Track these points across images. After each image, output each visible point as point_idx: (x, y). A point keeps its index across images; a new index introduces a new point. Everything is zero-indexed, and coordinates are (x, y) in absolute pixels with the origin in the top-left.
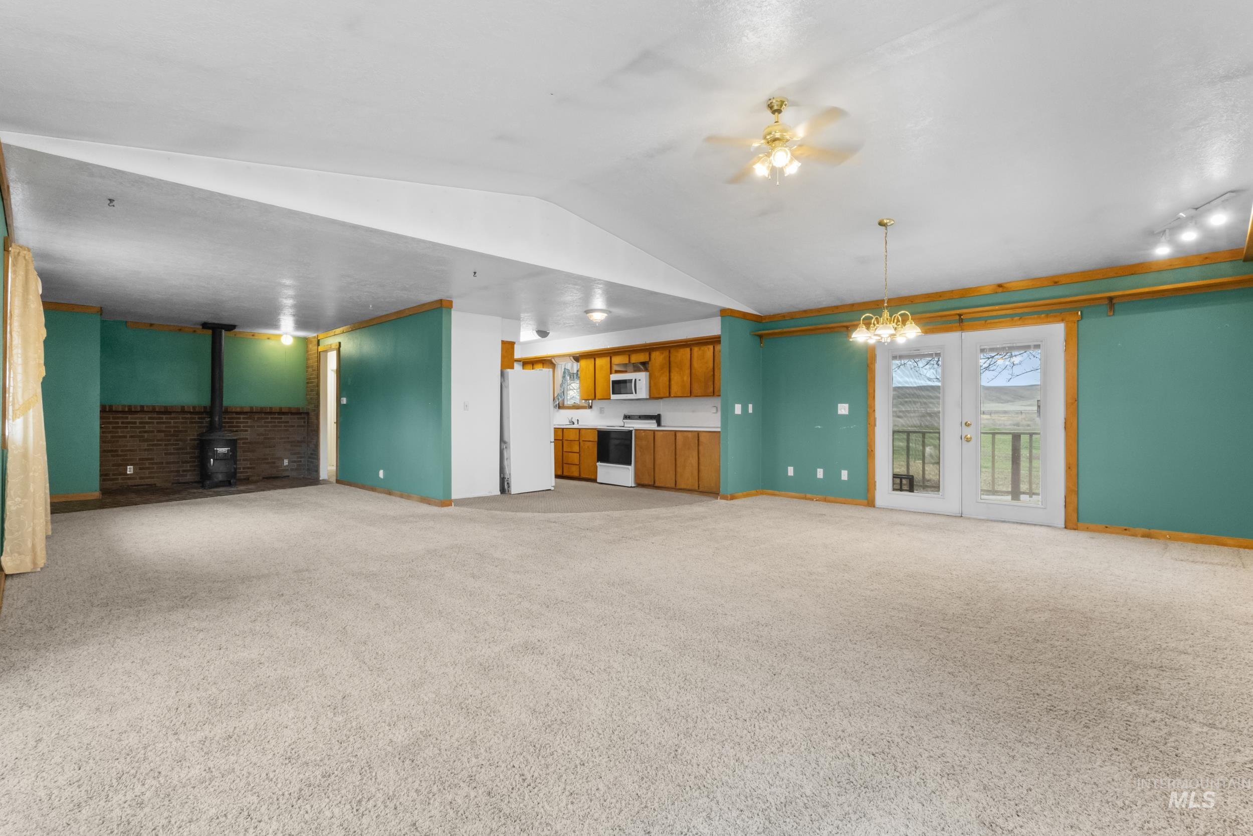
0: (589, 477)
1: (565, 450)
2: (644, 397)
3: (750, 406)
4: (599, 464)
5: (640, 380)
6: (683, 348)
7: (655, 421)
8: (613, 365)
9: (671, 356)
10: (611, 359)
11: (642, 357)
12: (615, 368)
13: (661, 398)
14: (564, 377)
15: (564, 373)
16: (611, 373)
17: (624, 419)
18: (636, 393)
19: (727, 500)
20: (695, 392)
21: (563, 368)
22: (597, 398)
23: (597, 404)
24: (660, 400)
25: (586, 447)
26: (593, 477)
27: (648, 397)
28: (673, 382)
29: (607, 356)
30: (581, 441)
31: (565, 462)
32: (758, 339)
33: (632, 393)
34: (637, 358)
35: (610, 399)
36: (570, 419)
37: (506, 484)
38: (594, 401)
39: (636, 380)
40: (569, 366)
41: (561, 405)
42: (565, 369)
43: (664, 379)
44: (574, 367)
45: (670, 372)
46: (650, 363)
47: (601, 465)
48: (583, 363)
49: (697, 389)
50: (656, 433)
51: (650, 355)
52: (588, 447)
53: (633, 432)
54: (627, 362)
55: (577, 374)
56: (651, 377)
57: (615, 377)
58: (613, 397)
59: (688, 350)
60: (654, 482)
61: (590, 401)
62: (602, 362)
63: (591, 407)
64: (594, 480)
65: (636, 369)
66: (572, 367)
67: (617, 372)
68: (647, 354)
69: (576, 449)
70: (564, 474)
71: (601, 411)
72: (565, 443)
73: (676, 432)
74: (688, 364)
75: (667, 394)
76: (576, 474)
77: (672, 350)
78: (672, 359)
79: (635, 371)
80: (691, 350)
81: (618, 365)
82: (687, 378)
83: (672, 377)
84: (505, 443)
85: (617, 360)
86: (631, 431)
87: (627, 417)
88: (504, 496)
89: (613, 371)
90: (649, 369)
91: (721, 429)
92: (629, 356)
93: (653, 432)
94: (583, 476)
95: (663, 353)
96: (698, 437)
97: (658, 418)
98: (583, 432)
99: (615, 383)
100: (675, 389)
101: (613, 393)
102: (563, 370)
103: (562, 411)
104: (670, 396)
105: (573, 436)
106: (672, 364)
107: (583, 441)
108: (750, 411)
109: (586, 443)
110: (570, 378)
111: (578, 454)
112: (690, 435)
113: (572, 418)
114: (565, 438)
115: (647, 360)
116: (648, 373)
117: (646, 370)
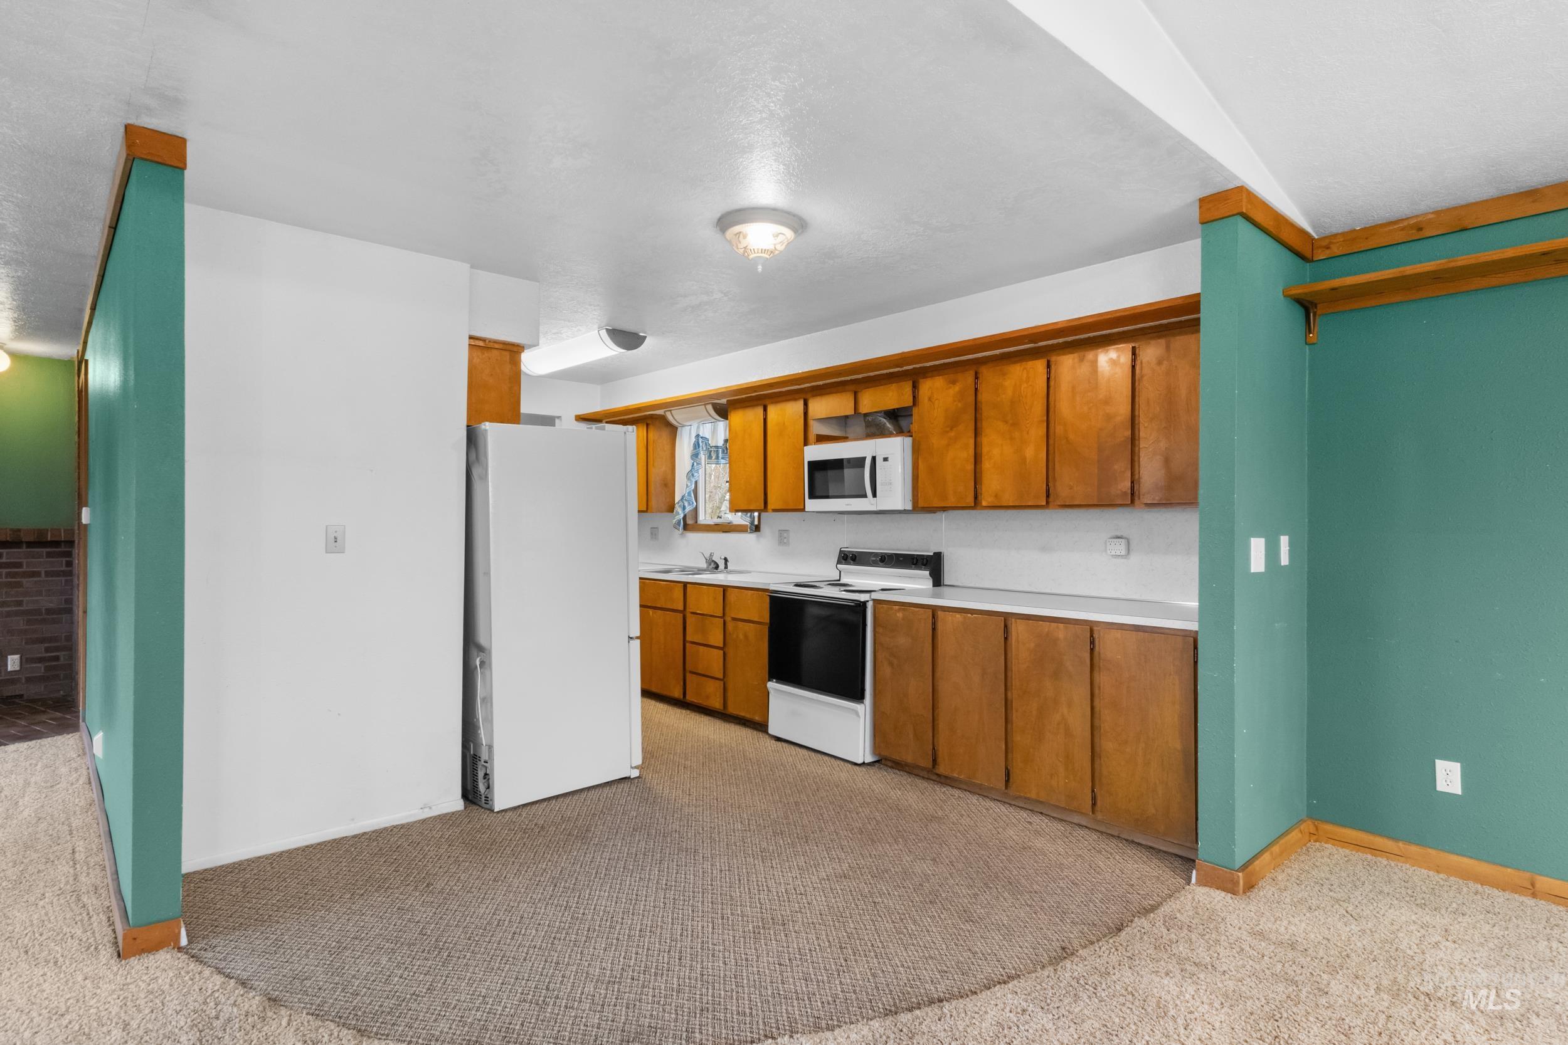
0: (748, 716)
1: (688, 638)
2: (900, 507)
3: (1284, 541)
4: (772, 685)
5: (886, 459)
6: (1020, 361)
7: (927, 573)
8: (811, 423)
9: (982, 388)
10: (806, 404)
11: (893, 397)
12: (816, 429)
13: (944, 509)
14: (695, 456)
15: (696, 446)
16: (806, 444)
17: (839, 562)
18: (875, 495)
19: (1234, 892)
20: (1064, 488)
21: (694, 435)
22: (770, 507)
23: (772, 522)
24: (939, 515)
25: (741, 636)
26: (757, 718)
27: (909, 507)
28: (986, 465)
29: (795, 400)
30: (728, 619)
31: (688, 668)
32: (1299, 313)
33: (865, 496)
34: (874, 401)
35: (803, 510)
36: (707, 556)
37: (481, 774)
38: (764, 515)
39: (874, 459)
40: (706, 430)
41: (690, 522)
42: (698, 436)
43: (960, 455)
44: (717, 432)
45: (977, 433)
46: (915, 411)
47: (776, 690)
48: (738, 417)
49: (1067, 482)
50: (940, 613)
51: (915, 387)
52: (746, 636)
53: (870, 605)
54: (850, 412)
55: (725, 450)
56: (916, 450)
57: (816, 452)
58: (812, 505)
59: (1040, 365)
60: (935, 761)
61: (756, 514)
62: (786, 414)
63: (757, 529)
64: (761, 727)
65: (874, 431)
66: (714, 432)
67: (821, 439)
68: (907, 387)
69: (716, 638)
70: (688, 697)
71: (783, 538)
72: (691, 620)
73: (1006, 617)
74: (1039, 408)
75: (970, 500)
76: (716, 703)
77: (986, 372)
78: (984, 396)
79: (870, 436)
80: (1049, 366)
81: (822, 420)
82: (1034, 452)
83: (985, 449)
84: (481, 649)
85: (821, 407)
86: (864, 603)
87: (847, 558)
88: (475, 811)
89: (812, 437)
90: (914, 427)
91: (1201, 622)
92: (855, 394)
93: (930, 612)
94: (732, 710)
95: (954, 382)
96: (1092, 642)
97: (933, 565)
98: (732, 596)
99: (817, 467)
100: (992, 483)
101: (812, 496)
102: (693, 440)
103: (693, 537)
104: (976, 504)
105: (710, 605)
106: (986, 411)
107: (734, 619)
108: (1285, 560)
109: (741, 624)
110: (710, 457)
111: (722, 652)
112: (1061, 632)
113: (711, 555)
114: (691, 607)
115: (907, 401)
116: (908, 441)
117: (900, 432)
